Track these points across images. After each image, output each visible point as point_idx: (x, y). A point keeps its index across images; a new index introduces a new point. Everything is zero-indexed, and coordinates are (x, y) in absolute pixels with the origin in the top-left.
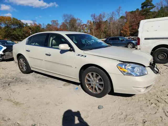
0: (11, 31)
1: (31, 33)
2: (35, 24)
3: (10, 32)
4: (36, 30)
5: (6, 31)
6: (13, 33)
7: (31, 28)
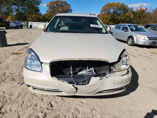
0: (116, 16)
1: (132, 17)
2: (141, 8)
3: (114, 16)
4: (139, 14)
5: (112, 16)
6: (117, 18)
7: (135, 12)
